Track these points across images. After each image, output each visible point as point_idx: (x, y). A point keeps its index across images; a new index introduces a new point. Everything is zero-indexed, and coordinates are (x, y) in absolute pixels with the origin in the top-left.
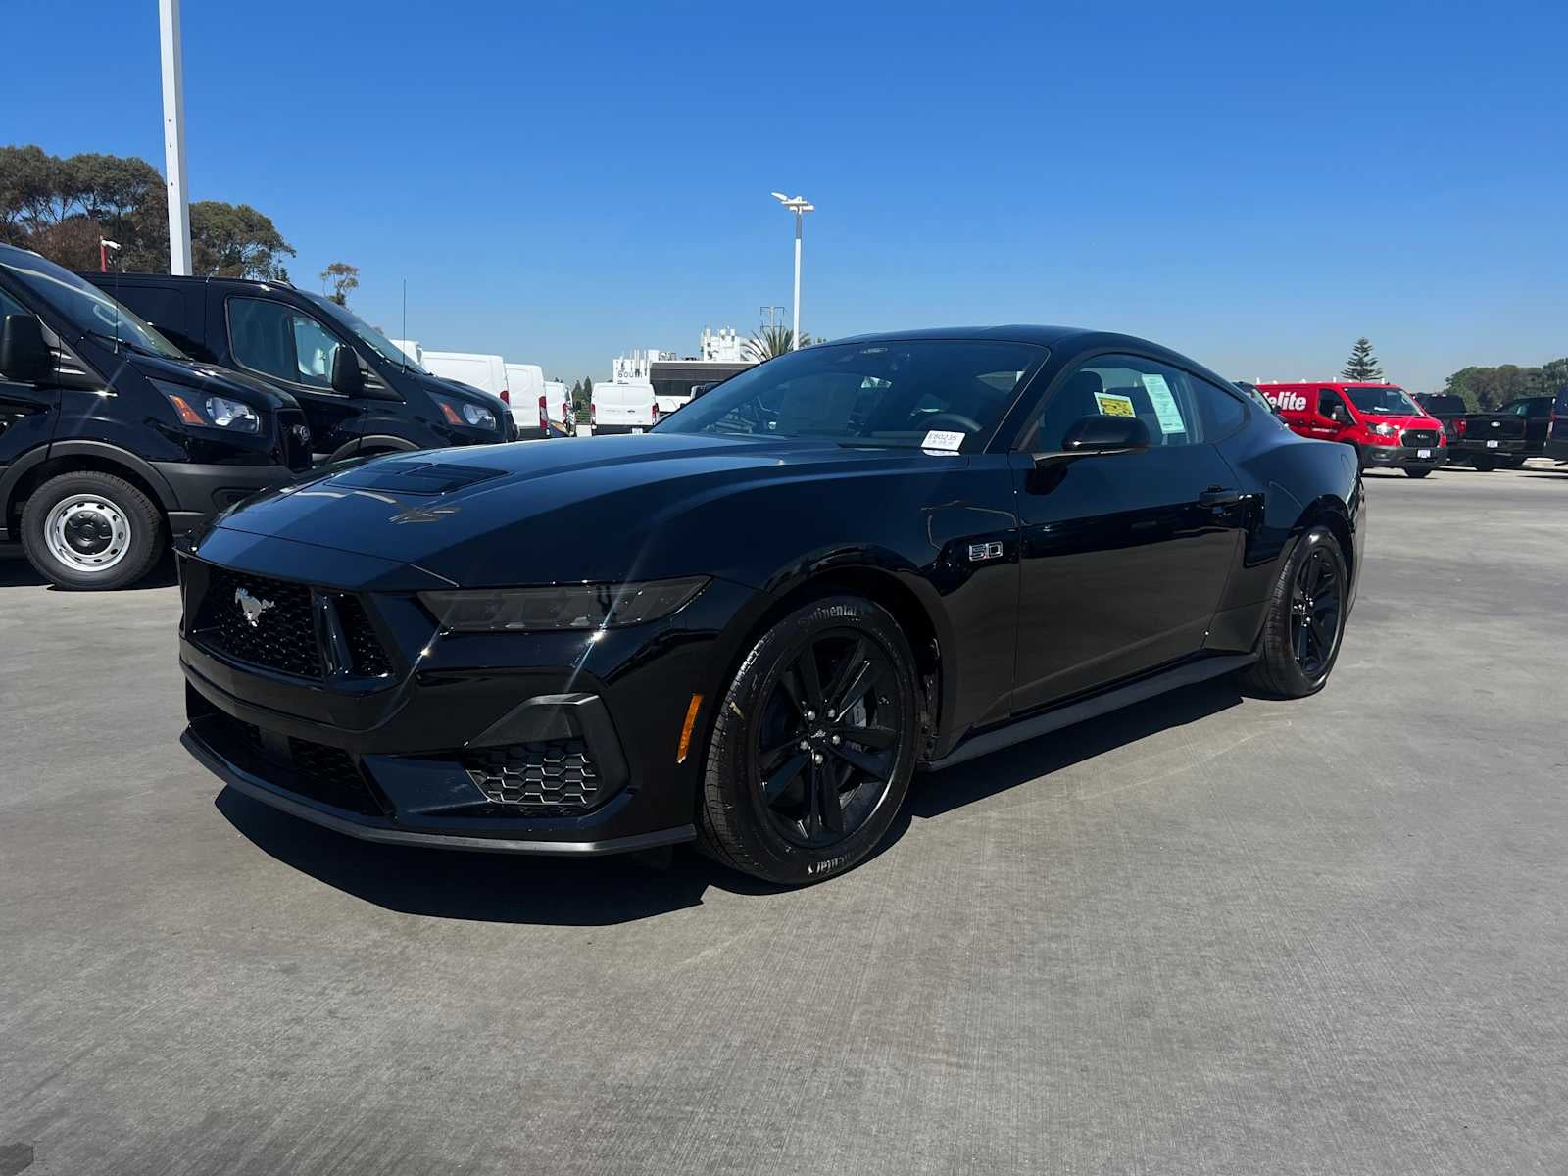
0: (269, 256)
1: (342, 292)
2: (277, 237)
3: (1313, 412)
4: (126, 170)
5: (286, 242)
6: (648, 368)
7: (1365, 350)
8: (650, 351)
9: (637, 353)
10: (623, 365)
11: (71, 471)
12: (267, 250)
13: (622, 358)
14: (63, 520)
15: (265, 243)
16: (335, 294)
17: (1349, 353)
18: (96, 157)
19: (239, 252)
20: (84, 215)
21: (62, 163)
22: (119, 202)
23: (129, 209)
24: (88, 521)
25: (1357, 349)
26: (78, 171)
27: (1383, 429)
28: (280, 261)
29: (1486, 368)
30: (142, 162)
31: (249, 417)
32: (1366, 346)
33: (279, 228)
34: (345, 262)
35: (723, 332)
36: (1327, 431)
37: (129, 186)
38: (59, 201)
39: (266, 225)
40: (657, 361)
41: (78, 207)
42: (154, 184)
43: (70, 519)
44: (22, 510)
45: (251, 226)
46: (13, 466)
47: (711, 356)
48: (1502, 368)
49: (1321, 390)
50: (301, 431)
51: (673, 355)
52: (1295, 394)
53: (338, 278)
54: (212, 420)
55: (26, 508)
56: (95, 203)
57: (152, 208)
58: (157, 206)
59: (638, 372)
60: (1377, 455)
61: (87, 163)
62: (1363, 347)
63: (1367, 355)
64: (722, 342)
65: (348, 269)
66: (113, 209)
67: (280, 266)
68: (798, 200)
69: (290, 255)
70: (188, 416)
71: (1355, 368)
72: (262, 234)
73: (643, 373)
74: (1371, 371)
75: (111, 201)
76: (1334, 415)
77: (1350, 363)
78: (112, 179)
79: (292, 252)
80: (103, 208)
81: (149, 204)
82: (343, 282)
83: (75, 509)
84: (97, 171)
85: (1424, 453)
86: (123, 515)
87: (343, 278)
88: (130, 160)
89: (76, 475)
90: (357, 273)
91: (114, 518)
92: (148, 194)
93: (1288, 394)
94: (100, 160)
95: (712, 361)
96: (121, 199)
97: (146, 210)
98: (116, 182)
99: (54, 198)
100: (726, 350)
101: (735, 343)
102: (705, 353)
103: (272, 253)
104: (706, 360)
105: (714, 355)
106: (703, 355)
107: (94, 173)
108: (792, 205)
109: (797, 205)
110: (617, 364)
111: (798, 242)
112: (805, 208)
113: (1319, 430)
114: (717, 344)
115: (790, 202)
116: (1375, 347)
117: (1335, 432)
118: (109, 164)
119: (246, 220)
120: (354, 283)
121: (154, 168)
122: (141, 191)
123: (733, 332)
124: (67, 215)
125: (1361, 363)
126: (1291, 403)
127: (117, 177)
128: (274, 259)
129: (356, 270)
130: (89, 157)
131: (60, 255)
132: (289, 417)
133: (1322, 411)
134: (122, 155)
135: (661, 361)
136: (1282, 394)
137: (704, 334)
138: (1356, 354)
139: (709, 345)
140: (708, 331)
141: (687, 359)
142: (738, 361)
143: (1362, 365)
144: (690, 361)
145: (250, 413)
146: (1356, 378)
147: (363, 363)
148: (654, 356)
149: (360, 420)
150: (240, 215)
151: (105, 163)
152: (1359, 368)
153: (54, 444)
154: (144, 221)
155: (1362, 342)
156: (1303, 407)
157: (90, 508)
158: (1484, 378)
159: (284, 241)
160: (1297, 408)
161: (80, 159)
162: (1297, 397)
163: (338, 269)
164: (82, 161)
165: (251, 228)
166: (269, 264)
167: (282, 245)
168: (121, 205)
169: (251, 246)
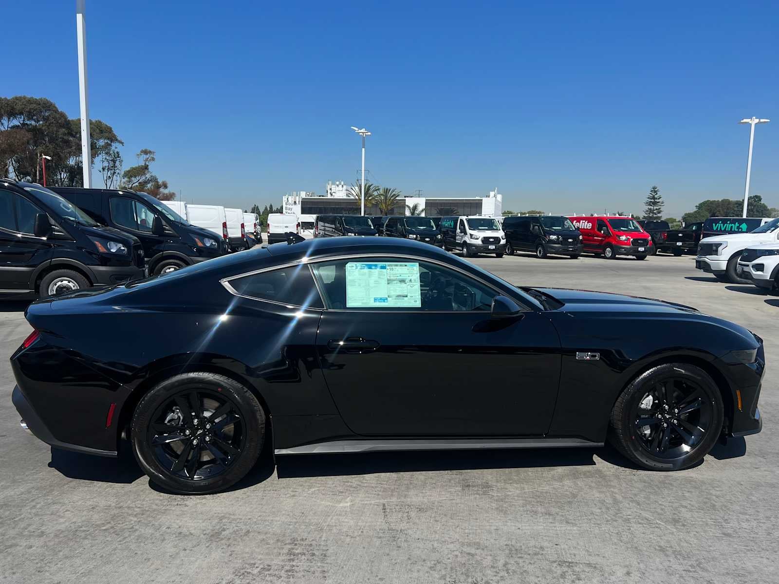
0: (111, 145)
1: (147, 163)
2: (114, 136)
3: (594, 229)
4: (40, 105)
5: (119, 138)
6: (300, 201)
7: (655, 192)
8: (301, 192)
9: (295, 193)
10: (288, 199)
11: (58, 269)
12: (109, 142)
13: (287, 196)
14: (55, 287)
15: (108, 139)
16: (143, 165)
17: (648, 193)
18: (25, 98)
19: (96, 143)
20: (19, 126)
21: (9, 101)
22: (36, 119)
23: (41, 122)
24: (65, 287)
25: (652, 191)
26: (16, 105)
27: (623, 238)
28: (116, 148)
29: (715, 201)
30: (47, 100)
31: (122, 248)
32: (656, 190)
33: (115, 131)
34: (149, 149)
35: (338, 183)
36: (600, 238)
37: (41, 112)
38: (6, 118)
39: (109, 130)
40: (305, 197)
41: (16, 122)
42: (53, 111)
43: (58, 287)
44: (40, 283)
45: (101, 131)
46: (37, 268)
47: (332, 195)
48: (722, 201)
49: (598, 220)
50: (141, 252)
51: (313, 194)
52: (587, 222)
53: (145, 157)
54: (109, 250)
55: (42, 283)
56: (24, 120)
57: (52, 123)
58: (54, 122)
59: (295, 202)
60: (621, 250)
61: (20, 101)
62: (654, 190)
63: (657, 194)
64: (337, 188)
65: (150, 152)
66: (33, 123)
67: (116, 150)
68: (363, 130)
69: (121, 144)
70: (101, 249)
71: (651, 200)
72: (107, 135)
73: (298, 204)
74: (659, 202)
75: (32, 119)
76: (602, 232)
77: (648, 198)
78: (32, 109)
79: (122, 143)
80: (28, 122)
81: (51, 121)
82: (148, 158)
83: (60, 283)
84: (25, 105)
85: (641, 249)
86: (77, 285)
87: (148, 156)
88: (41, 99)
89: (60, 271)
90: (155, 154)
91: (74, 286)
92: (50, 116)
93: (584, 221)
94: (27, 99)
95: (332, 197)
96: (37, 118)
97: (50, 124)
98: (35, 110)
99: (4, 118)
100: (339, 192)
101: (344, 188)
102: (329, 193)
103: (112, 144)
104: (329, 197)
105: (333, 194)
106: (327, 195)
107: (23, 106)
108: (361, 133)
109: (363, 133)
110: (285, 199)
111: (363, 149)
112: (366, 134)
113: (597, 238)
114: (334, 189)
115: (360, 131)
116: (660, 190)
117: (603, 239)
118: (30, 101)
119: (99, 128)
120: (153, 159)
121: (53, 103)
122: (47, 114)
123: (342, 183)
124: (10, 126)
125: (654, 198)
126: (585, 226)
127: (36, 108)
128: (113, 147)
129: (154, 153)
130: (20, 97)
131: (7, 146)
132: (137, 248)
133: (598, 230)
134: (37, 97)
135: (307, 197)
136: (581, 221)
137: (328, 184)
138: (651, 194)
139: (331, 189)
140: (330, 182)
141: (320, 196)
142: (345, 197)
143: (654, 199)
144: (322, 197)
145: (123, 247)
146: (651, 205)
147: (164, 223)
148: (303, 195)
149: (163, 245)
150: (96, 124)
151: (29, 101)
152: (653, 200)
153: (53, 260)
154: (49, 128)
155: (654, 188)
156: (590, 227)
157: (65, 283)
158: (714, 206)
159: (118, 138)
160: (588, 228)
161: (17, 98)
162: (588, 223)
163: (146, 152)
164: (17, 99)
165: (101, 132)
166: (110, 149)
167: (117, 140)
168: (37, 121)
169: (102, 141)
